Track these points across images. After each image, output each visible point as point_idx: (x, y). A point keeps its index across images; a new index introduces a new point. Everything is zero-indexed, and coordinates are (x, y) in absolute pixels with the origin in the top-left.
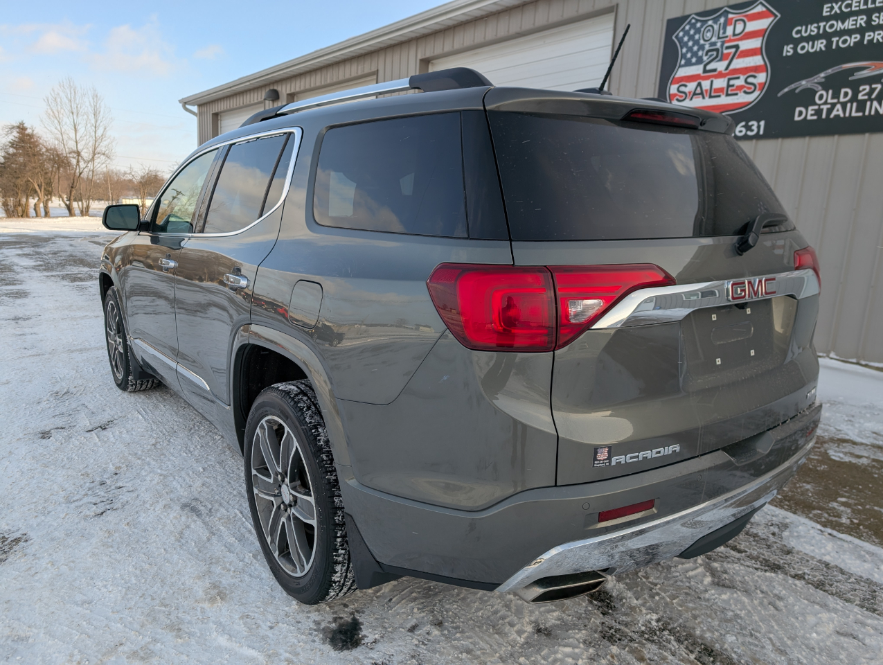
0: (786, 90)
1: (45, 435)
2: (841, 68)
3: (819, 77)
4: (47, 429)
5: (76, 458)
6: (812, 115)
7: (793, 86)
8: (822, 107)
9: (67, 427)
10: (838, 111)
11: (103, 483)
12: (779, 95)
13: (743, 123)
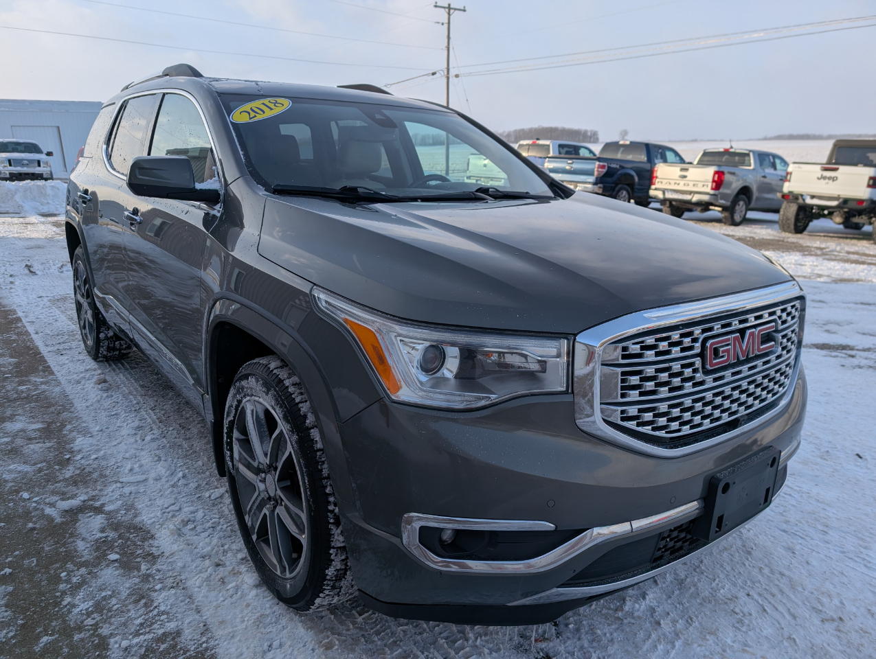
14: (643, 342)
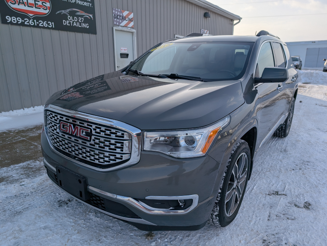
0: (58, 12)
1: (307, 206)
2: (72, 9)
3: (67, 10)
4: (304, 209)
5: (302, 183)
6: (68, 24)
7: (60, 11)
8: (70, 22)
9: (293, 205)
10: (75, 24)
11: (300, 169)
12: (56, 14)
13: (46, 22)
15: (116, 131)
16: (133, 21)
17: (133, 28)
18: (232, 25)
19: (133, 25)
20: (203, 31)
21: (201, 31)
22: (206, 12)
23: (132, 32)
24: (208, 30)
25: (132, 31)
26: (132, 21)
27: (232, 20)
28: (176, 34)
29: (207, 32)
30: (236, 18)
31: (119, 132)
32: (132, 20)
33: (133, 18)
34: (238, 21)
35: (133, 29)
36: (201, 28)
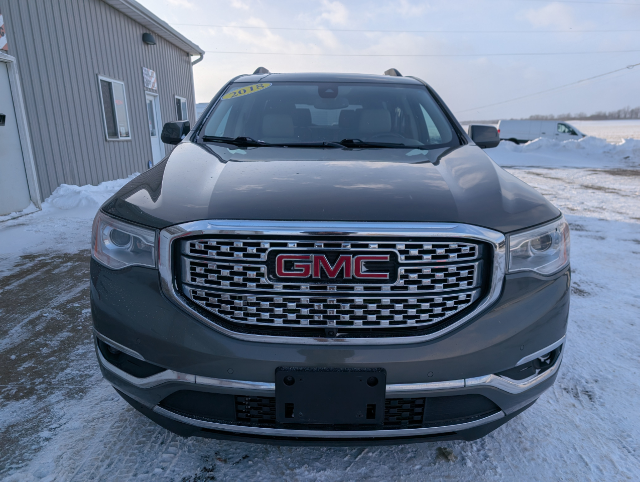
14: (207, 243)
15: (459, 246)
16: (5, 34)
17: (7, 51)
18: (190, 64)
19: (6, 45)
20: (145, 70)
21: (143, 71)
22: (145, 32)
23: (6, 63)
24: (153, 70)
25: (6, 58)
26: (3, 35)
27: (188, 55)
28: (99, 73)
29: (153, 73)
30: (196, 50)
31: (465, 246)
32: (3, 33)
33: (3, 28)
34: (199, 57)
35: (7, 54)
36: (142, 65)
